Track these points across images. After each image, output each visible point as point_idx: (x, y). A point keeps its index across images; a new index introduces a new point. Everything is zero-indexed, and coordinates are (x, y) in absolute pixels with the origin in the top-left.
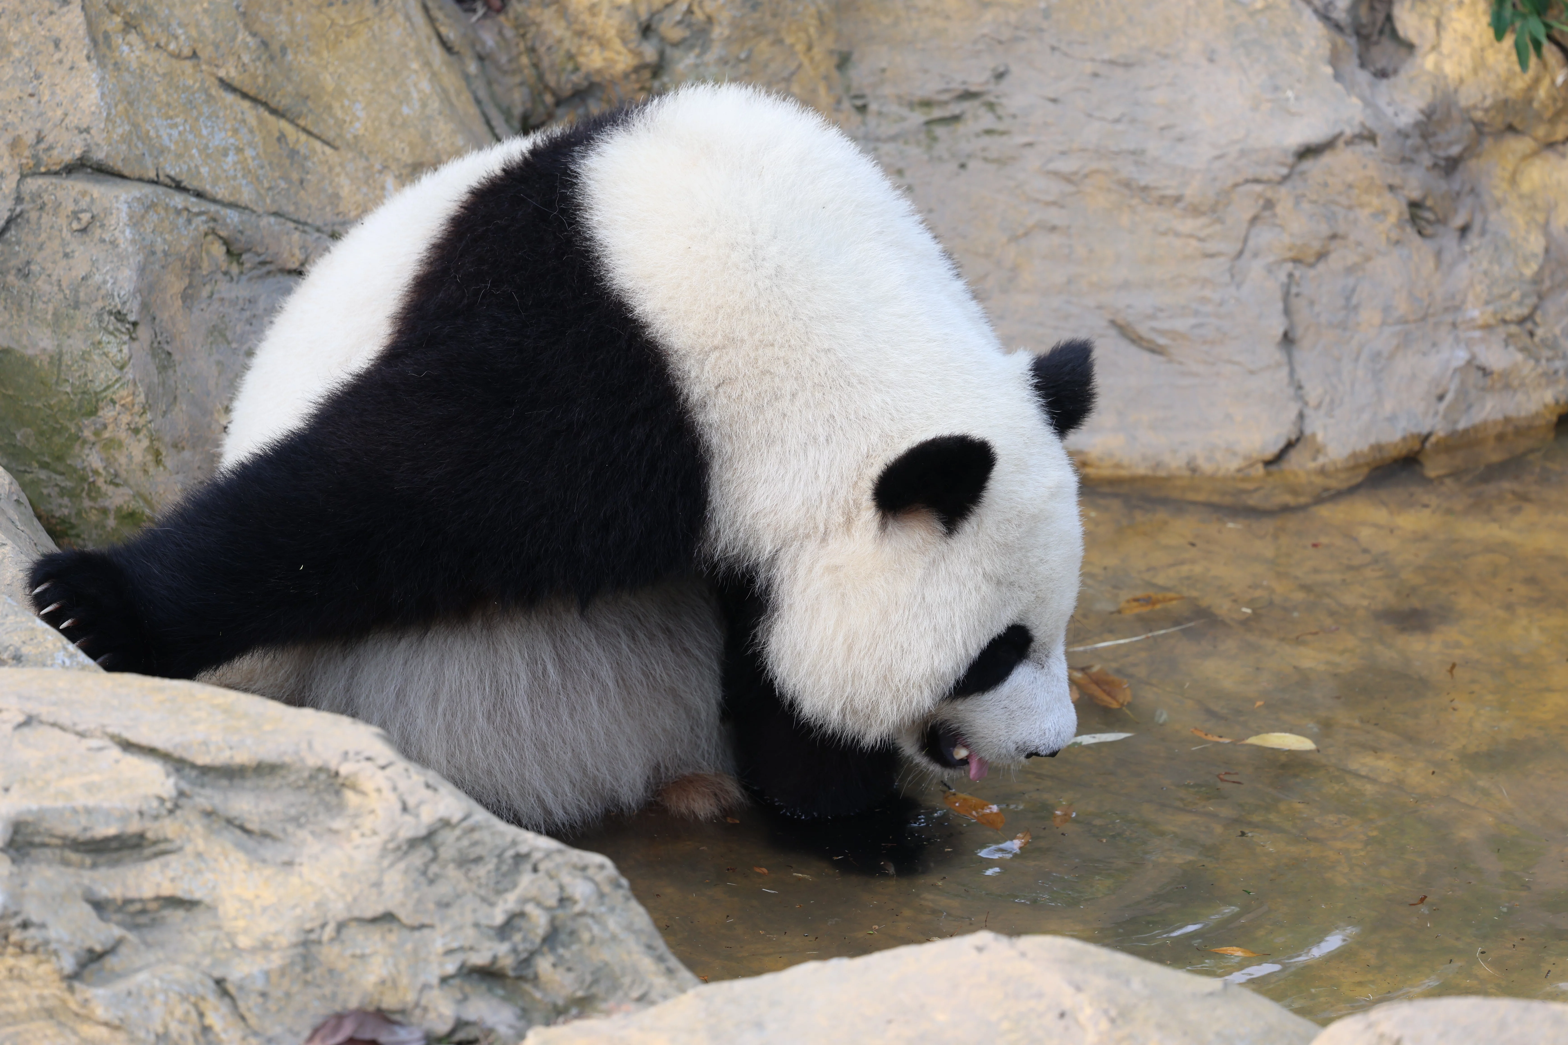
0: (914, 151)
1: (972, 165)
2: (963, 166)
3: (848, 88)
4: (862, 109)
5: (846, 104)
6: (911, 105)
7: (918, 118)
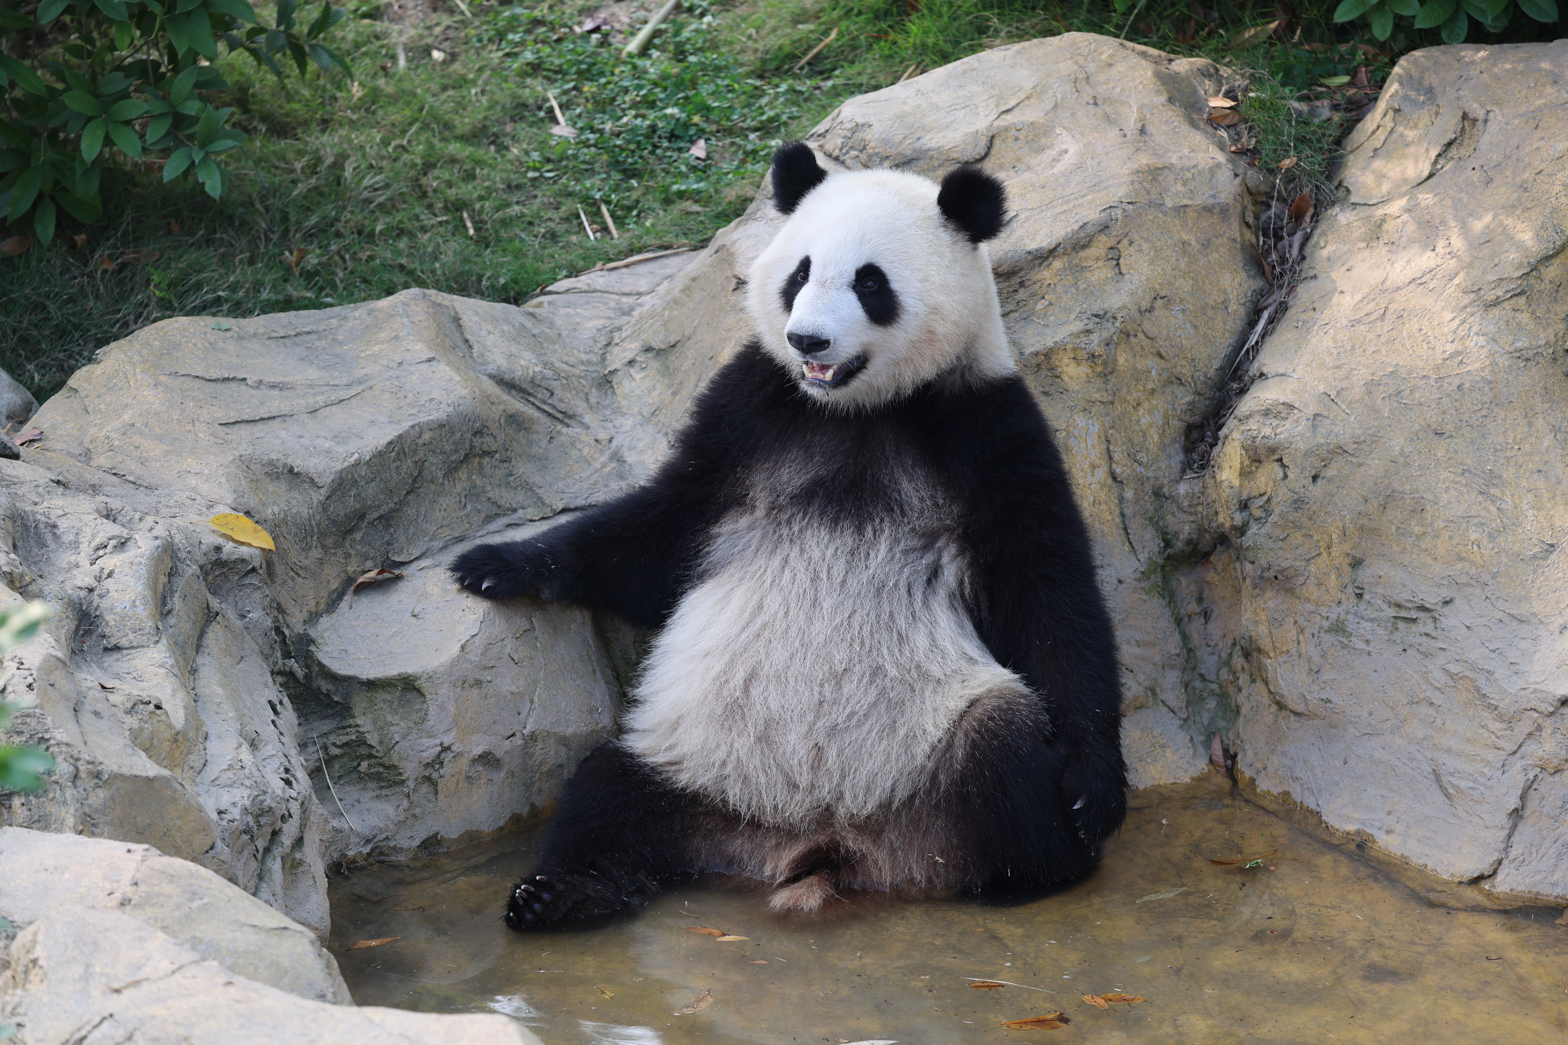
0: (1381, 632)
1: (1409, 651)
2: (1405, 650)
3: (1354, 581)
4: (1360, 596)
5: (1350, 590)
6: (1390, 604)
7: (1391, 612)
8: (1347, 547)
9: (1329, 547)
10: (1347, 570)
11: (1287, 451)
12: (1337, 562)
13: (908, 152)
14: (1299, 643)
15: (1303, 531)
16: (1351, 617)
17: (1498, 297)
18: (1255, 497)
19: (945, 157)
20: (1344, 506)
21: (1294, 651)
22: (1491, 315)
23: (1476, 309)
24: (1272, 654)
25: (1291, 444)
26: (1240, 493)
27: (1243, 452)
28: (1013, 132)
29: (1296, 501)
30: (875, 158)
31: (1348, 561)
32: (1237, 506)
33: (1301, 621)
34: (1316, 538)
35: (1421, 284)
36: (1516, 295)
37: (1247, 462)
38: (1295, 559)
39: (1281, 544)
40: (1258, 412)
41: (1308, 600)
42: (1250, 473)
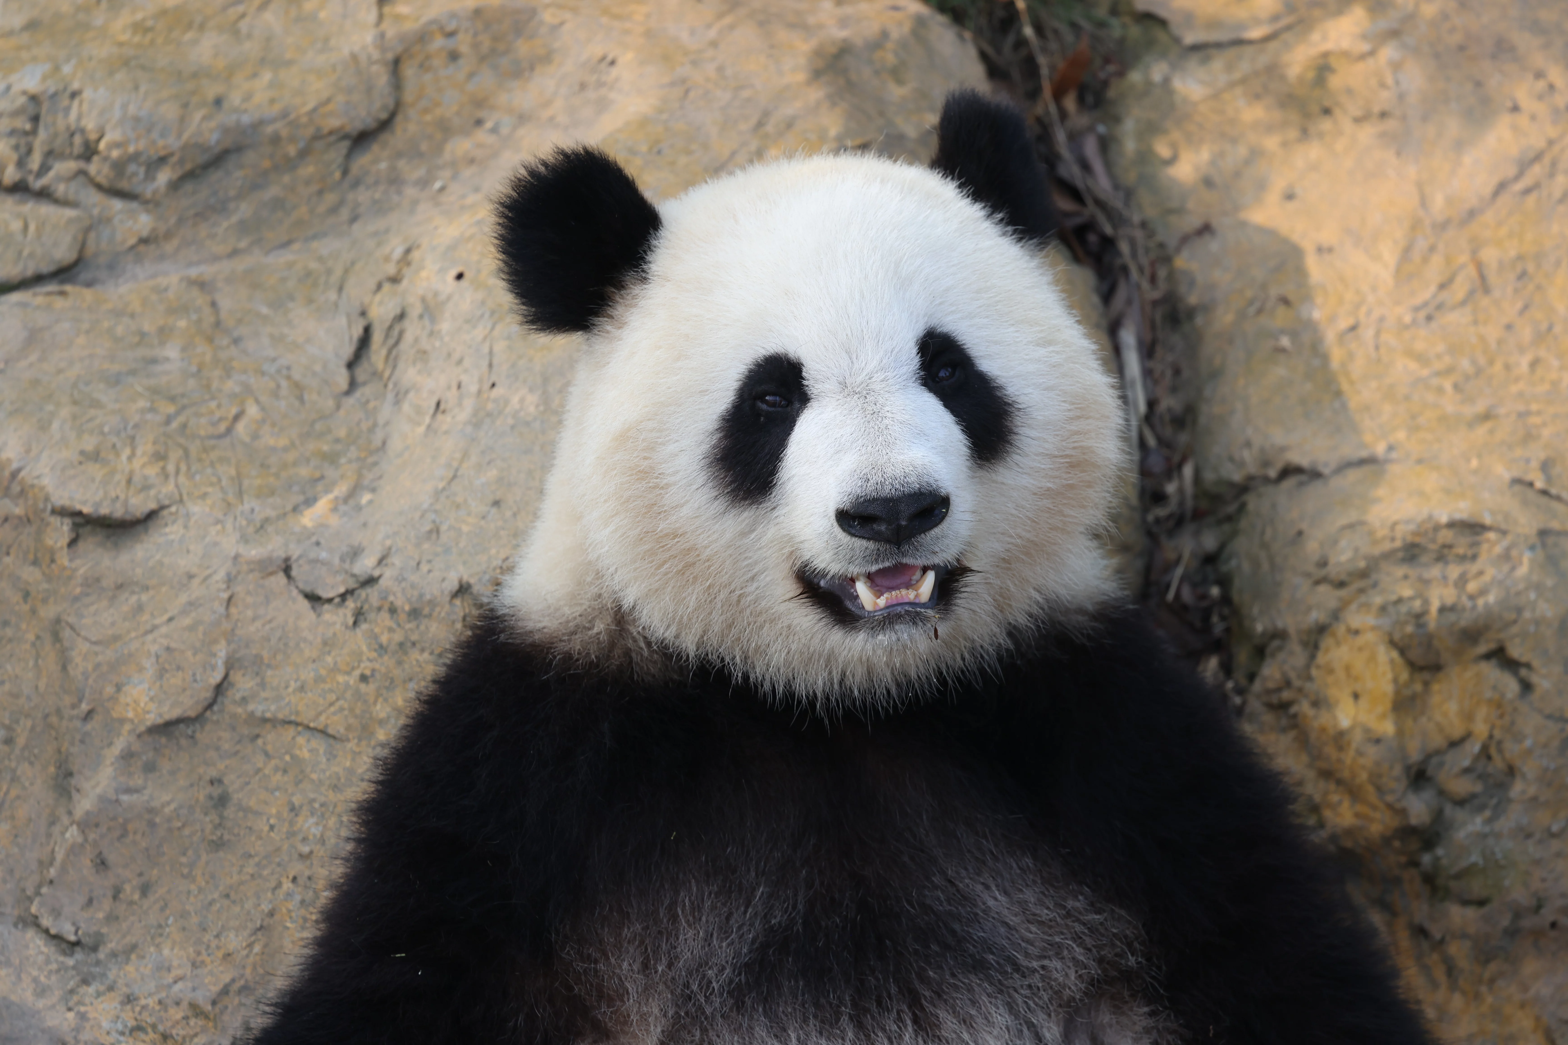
11: (1515, 629)
13: (213, 139)
18: (1438, 752)
19: (310, 131)
25: (1519, 610)
26: (1402, 749)
27: (1395, 654)
28: (439, 42)
30: (132, 168)
32: (1404, 783)
37: (1405, 676)
39: (1556, 845)
40: (1386, 556)
42: (1413, 698)
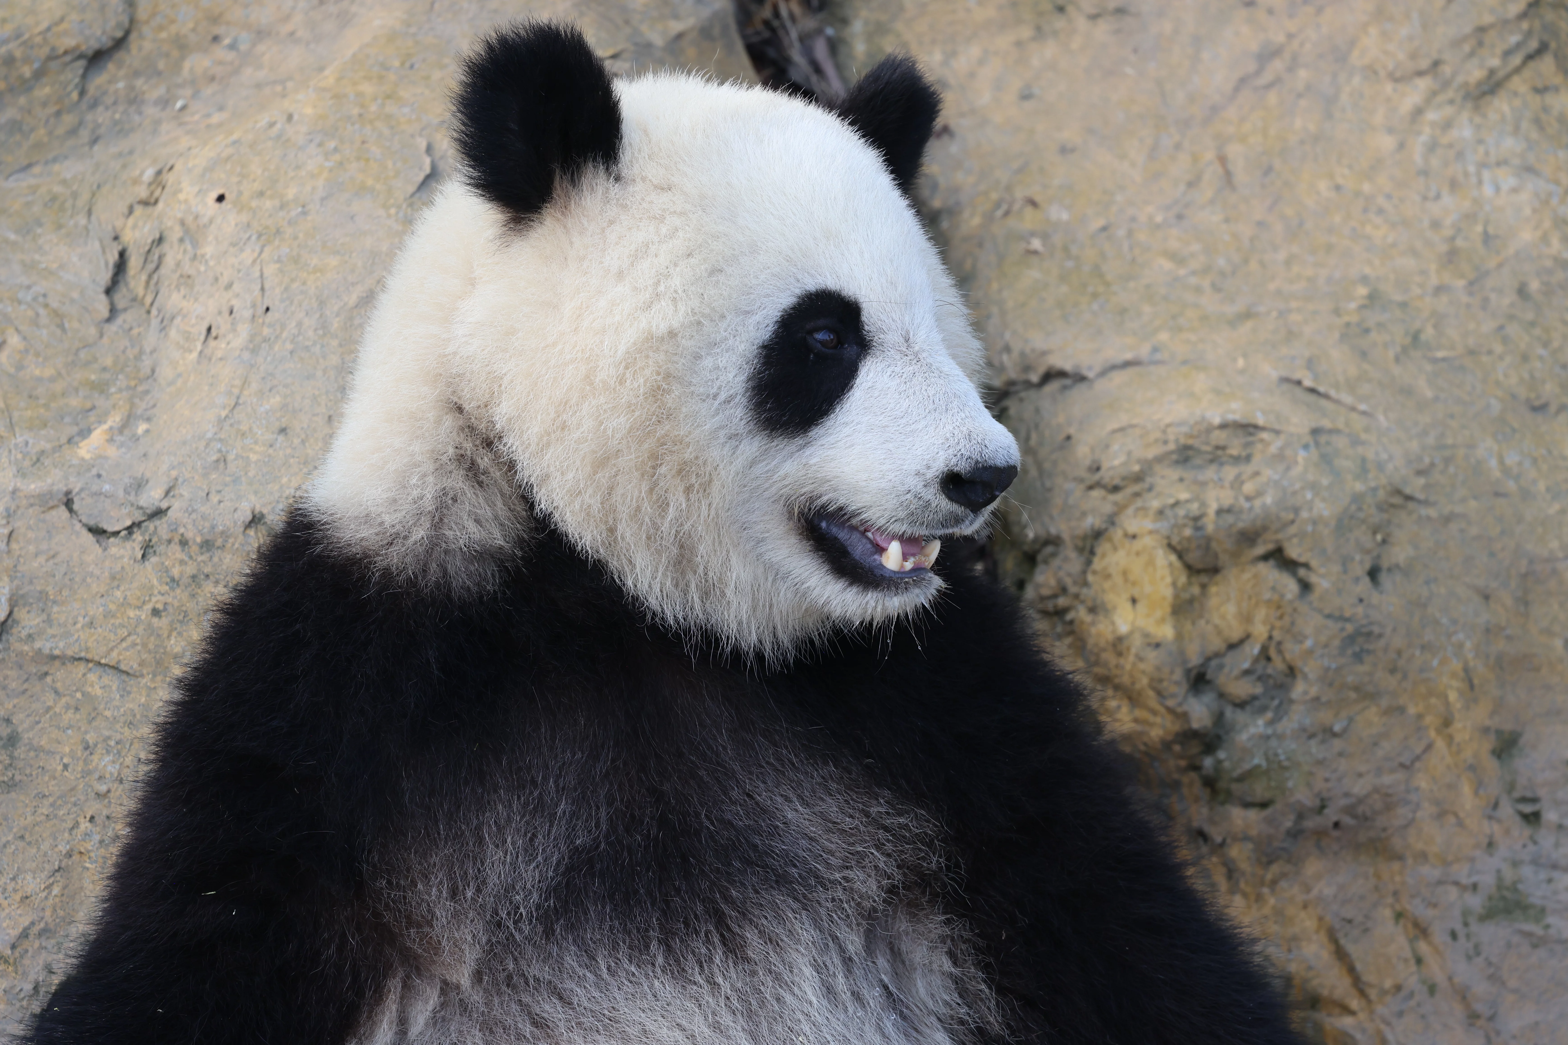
8: (1481, 714)
9: (1447, 722)
10: (1491, 764)
11: (1293, 530)
12: (1468, 754)
14: (1419, 961)
15: (1384, 702)
16: (1527, 871)
17: (1492, 72)
18: (1217, 655)
19: (45, 51)
20: (1454, 622)
21: (1412, 982)
22: (1493, 116)
23: (1449, 110)
24: (1354, 1003)
25: (1296, 510)
26: (1182, 653)
27: (1173, 558)
29: (1351, 639)
31: (1488, 744)
32: (1185, 686)
33: (1417, 908)
34: (1412, 710)
35: (1269, 86)
36: (1530, 57)
37: (1183, 579)
38: (1379, 771)
39: (1337, 744)
40: (1159, 459)
41: (1423, 857)
42: (1191, 601)
